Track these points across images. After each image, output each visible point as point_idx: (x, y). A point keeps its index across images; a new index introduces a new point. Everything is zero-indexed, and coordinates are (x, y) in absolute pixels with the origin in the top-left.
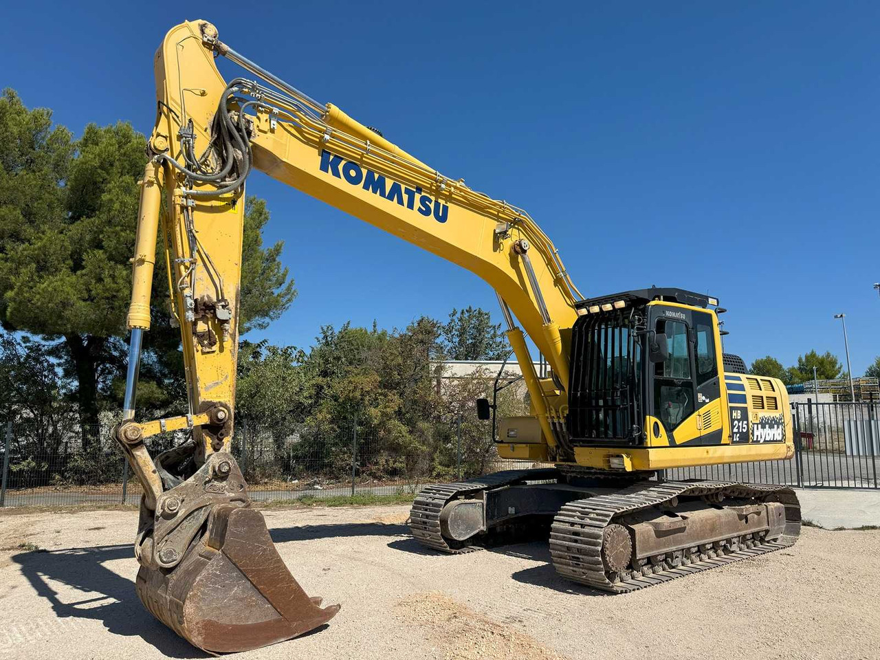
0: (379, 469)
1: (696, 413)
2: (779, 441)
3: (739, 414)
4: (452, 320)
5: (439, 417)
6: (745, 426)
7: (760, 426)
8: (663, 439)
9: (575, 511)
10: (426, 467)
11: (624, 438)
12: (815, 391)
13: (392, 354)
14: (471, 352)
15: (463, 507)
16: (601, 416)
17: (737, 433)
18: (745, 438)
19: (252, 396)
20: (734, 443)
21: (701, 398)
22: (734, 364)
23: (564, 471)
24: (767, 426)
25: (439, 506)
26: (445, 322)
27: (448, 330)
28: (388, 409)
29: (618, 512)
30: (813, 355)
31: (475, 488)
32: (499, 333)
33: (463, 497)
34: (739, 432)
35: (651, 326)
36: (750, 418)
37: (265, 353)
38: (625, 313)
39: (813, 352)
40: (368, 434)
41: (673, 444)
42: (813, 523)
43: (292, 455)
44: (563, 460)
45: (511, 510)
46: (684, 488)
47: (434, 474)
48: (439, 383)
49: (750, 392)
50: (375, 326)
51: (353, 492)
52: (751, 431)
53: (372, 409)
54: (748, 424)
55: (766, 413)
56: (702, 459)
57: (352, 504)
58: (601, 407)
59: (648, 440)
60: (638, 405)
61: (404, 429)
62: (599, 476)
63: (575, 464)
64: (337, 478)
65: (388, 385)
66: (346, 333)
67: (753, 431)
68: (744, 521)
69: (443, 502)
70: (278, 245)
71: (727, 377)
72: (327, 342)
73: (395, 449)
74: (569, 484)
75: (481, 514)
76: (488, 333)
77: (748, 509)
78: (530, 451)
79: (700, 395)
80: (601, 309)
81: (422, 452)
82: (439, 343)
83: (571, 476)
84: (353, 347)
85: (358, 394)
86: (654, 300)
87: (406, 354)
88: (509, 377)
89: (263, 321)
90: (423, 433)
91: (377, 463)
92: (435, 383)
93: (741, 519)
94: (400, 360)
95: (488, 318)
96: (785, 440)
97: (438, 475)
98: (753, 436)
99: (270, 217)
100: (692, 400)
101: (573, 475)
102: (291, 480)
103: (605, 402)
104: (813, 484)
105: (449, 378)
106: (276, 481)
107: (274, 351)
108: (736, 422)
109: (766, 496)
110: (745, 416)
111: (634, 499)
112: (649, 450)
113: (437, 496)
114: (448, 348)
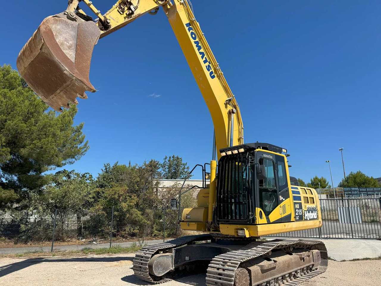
0: (126, 233)
1: (279, 206)
2: (316, 219)
3: (298, 206)
4: (165, 161)
5: (156, 207)
6: (301, 212)
7: (307, 212)
8: (264, 220)
9: (219, 261)
10: (149, 232)
11: (245, 220)
12: (320, 193)
13: (134, 176)
14: (173, 176)
15: (161, 258)
16: (233, 208)
17: (297, 216)
18: (301, 218)
19: (63, 197)
20: (297, 220)
21: (281, 198)
22: (295, 181)
23: (214, 237)
24: (310, 212)
25: (148, 258)
26: (162, 162)
27: (163, 166)
28: (131, 204)
29: (242, 261)
30: (316, 178)
31: (168, 247)
32: (186, 167)
33: (162, 252)
34: (298, 215)
35: (257, 161)
36: (303, 208)
37: (73, 176)
38: (244, 155)
39: (316, 177)
40: (121, 216)
41: (269, 223)
42: (331, 258)
43: (82, 227)
44: (214, 231)
45: (187, 258)
46: (275, 246)
47: (153, 235)
48: (157, 190)
49: (302, 195)
50: (130, 164)
51: (111, 246)
52: (304, 215)
53: (123, 203)
54: (302, 211)
55: (310, 205)
56: (282, 229)
57: (109, 253)
58: (233, 203)
59: (257, 221)
60: (251, 202)
61: (139, 213)
62: (232, 239)
63: (220, 233)
64: (105, 238)
65: (132, 191)
66: (116, 167)
67: (305, 214)
68: (303, 260)
69: (150, 256)
70: (81, 124)
71: (292, 188)
72: (107, 171)
73: (134, 223)
74: (216, 243)
75: (171, 261)
76: (181, 167)
77: (304, 254)
78: (197, 226)
79: (280, 197)
80: (232, 152)
81: (148, 224)
82: (159, 171)
83: (218, 239)
84: (119, 174)
85: (116, 196)
86: (258, 148)
87: (142, 177)
88: (190, 187)
89: (72, 160)
90: (148, 215)
91: (125, 230)
92: (155, 190)
93: (301, 260)
94: (138, 179)
95: (181, 160)
96: (318, 218)
97: (155, 236)
98: (305, 217)
99: (78, 111)
100: (277, 199)
101: (219, 238)
102: (82, 239)
103: (235, 200)
104: (326, 236)
105: (162, 188)
106: (74, 240)
107: (78, 175)
108: (297, 210)
109: (311, 247)
110: (301, 207)
111: (250, 253)
112: (258, 225)
113: (148, 252)
114: (163, 174)
